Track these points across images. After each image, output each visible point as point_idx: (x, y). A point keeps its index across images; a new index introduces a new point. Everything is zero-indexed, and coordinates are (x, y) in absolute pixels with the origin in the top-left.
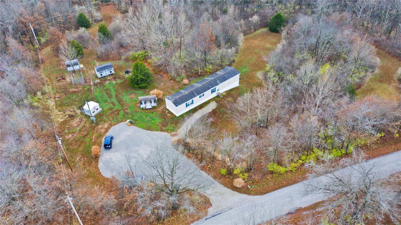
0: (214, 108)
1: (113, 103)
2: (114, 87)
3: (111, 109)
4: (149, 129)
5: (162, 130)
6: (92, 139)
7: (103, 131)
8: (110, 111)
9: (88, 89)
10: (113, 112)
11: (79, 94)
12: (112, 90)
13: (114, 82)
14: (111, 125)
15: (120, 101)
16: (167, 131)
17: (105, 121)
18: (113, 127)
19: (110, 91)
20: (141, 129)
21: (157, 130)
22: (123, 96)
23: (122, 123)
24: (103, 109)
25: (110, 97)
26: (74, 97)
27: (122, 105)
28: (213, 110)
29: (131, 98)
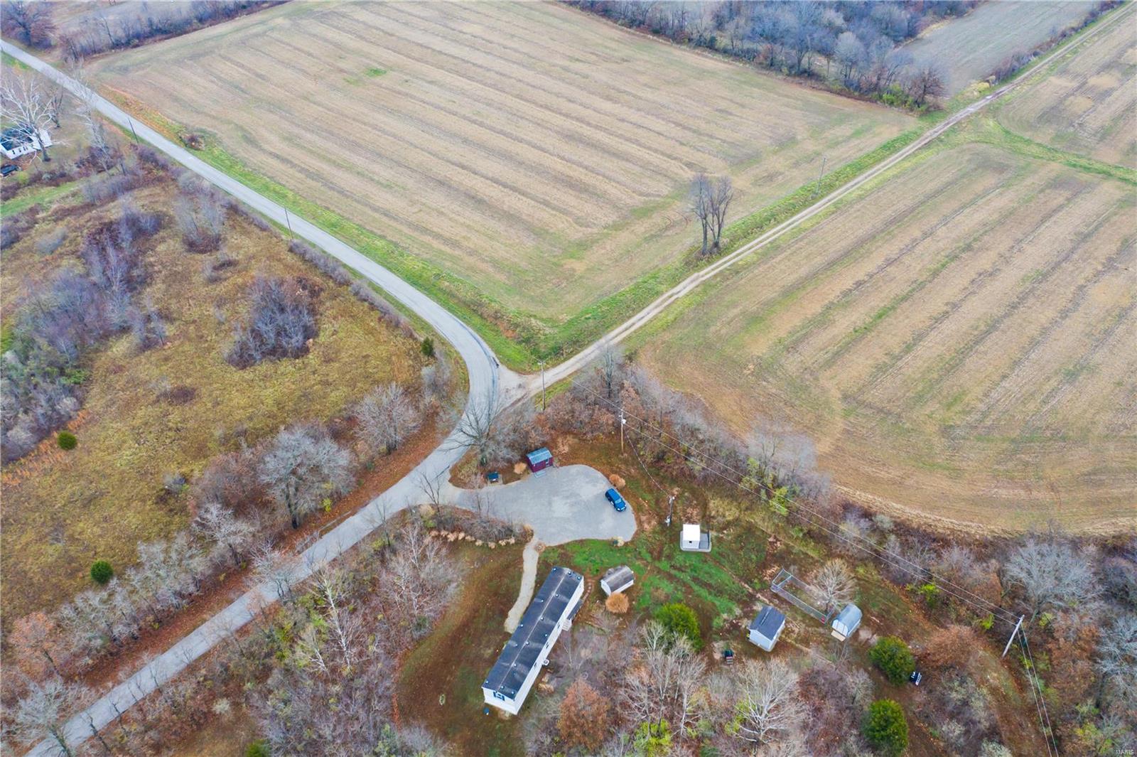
0: (507, 621)
1: (680, 569)
2: (713, 604)
3: (669, 557)
4: (582, 542)
5: (561, 546)
6: (644, 500)
7: (644, 518)
8: (666, 551)
9: (752, 582)
10: (660, 553)
11: (752, 566)
12: (710, 598)
13: (725, 616)
14: (641, 530)
15: (671, 578)
16: (553, 549)
17: (654, 532)
18: (634, 528)
19: (710, 594)
20: (591, 537)
21: (568, 544)
22: (676, 589)
23: (629, 539)
24: (681, 551)
25: (695, 579)
26: (753, 556)
27: (659, 571)
28: (506, 616)
29: (657, 589)
